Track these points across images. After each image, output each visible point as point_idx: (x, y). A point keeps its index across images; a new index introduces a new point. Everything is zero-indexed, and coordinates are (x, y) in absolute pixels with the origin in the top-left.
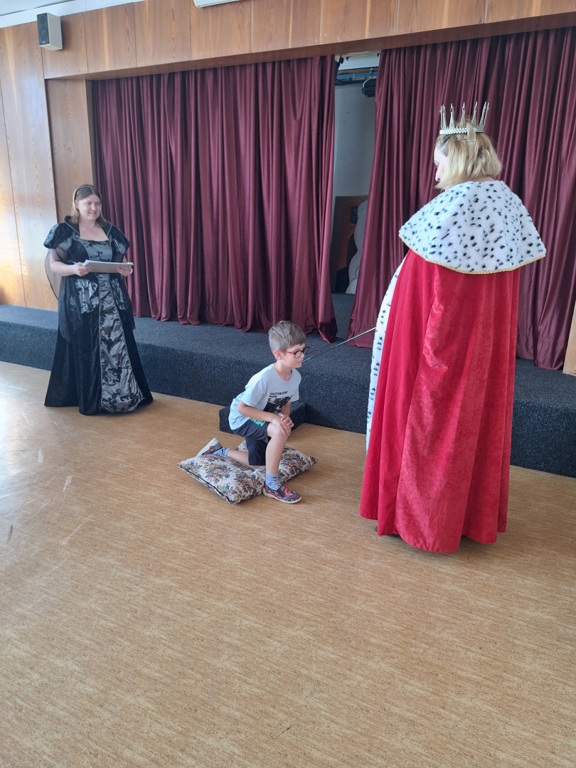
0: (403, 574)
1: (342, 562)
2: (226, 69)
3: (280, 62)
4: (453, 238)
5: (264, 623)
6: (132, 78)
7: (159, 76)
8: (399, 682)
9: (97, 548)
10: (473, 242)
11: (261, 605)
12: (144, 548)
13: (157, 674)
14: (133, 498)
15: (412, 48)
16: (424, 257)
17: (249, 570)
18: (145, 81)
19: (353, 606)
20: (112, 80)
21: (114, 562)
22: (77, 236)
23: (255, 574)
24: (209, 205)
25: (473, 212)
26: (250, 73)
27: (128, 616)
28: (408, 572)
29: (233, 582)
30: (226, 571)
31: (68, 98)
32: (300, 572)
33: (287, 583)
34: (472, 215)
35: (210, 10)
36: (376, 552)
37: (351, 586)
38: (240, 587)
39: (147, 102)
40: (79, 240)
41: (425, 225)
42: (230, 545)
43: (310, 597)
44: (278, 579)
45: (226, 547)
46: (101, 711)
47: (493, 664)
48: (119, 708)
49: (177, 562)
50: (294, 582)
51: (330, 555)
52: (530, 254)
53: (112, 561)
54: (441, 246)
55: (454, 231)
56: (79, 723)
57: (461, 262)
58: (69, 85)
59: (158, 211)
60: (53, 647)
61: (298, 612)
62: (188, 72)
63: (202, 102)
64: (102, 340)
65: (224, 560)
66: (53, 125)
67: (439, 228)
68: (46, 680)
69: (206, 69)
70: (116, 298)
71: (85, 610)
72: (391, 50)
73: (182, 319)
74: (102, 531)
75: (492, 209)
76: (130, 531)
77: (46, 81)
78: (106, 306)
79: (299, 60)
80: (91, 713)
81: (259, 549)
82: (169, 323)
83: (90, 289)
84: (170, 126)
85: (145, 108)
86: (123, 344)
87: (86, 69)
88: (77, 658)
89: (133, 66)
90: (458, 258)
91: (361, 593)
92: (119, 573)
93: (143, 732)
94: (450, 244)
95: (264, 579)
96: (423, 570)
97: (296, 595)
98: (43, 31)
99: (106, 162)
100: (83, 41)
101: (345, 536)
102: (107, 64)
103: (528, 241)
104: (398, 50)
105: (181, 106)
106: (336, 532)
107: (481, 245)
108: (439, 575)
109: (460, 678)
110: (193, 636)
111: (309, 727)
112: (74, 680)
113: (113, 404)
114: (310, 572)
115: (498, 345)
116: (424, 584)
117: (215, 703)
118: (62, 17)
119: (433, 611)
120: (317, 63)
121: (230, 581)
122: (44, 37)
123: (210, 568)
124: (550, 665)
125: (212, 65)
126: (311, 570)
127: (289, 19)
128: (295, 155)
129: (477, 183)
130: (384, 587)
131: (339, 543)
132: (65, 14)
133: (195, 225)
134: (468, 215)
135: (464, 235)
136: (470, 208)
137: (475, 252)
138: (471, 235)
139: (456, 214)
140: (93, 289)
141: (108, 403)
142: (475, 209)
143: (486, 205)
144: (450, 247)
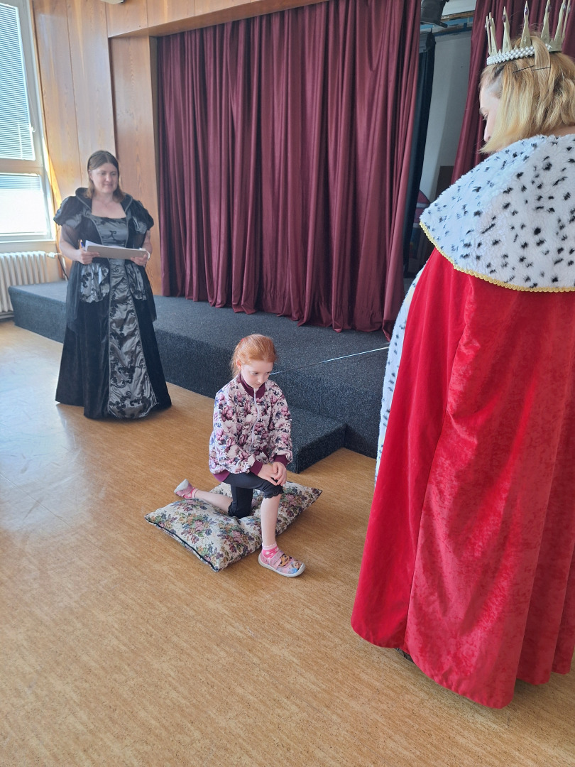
4: (502, 231)
10: (537, 238)
16: (451, 260)
22: (87, 212)
25: (540, 187)
34: (539, 192)
40: (90, 217)
41: (458, 208)
54: (480, 244)
55: (505, 220)
57: (515, 273)
58: (133, 43)
64: (112, 334)
67: (478, 213)
70: (133, 285)
73: (236, 306)
78: (119, 295)
81: (210, 650)
82: (223, 309)
83: (100, 273)
86: (137, 339)
90: (509, 267)
107: (552, 243)
113: (121, 409)
133: (253, 199)
134: (532, 191)
135: (523, 226)
136: (536, 180)
137: (541, 255)
138: (535, 226)
139: (509, 190)
140: (103, 274)
141: (115, 407)
142: (544, 182)
143: (566, 174)
144: (497, 246)
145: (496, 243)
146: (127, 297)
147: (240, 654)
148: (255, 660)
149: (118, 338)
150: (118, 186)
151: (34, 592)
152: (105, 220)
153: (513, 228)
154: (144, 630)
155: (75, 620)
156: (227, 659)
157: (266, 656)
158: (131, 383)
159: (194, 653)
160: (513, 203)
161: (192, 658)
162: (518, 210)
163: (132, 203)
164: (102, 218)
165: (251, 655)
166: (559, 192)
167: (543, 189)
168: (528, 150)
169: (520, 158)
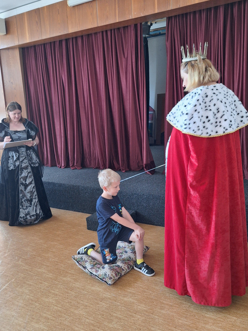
0: (182, 319)
1: (147, 311)
2: (88, 36)
3: (114, 29)
4: (196, 119)
6: (41, 44)
7: (55, 42)
9: (6, 305)
10: (208, 119)
12: (32, 304)
16: (181, 130)
17: (90, 318)
18: (48, 46)
20: (32, 46)
21: (15, 314)
22: (8, 129)
23: (93, 321)
24: (83, 106)
25: (205, 103)
26: (99, 36)
28: (186, 318)
30: (76, 319)
31: (10, 58)
32: (120, 319)
33: (111, 326)
35: (76, 7)
37: (150, 327)
39: (49, 56)
40: (9, 131)
41: (180, 113)
42: (82, 302)
44: (106, 324)
45: (79, 303)
49: (49, 313)
50: (115, 326)
51: (140, 307)
52: (243, 122)
53: (14, 313)
54: (189, 124)
55: (196, 115)
57: (203, 132)
58: (10, 51)
59: (58, 111)
62: (69, 39)
63: (77, 53)
64: (21, 184)
65: (76, 312)
66: (3, 72)
67: (187, 114)
69: (77, 37)
70: (30, 160)
73: (72, 166)
74: (12, 294)
76: (27, 294)
78: (24, 165)
81: (98, 304)
84: (61, 67)
85: (49, 58)
86: (33, 185)
87: (18, 42)
89: (40, 39)
90: (200, 130)
92: (16, 321)
94: (194, 123)
95: (98, 324)
96: (195, 316)
99: (31, 88)
100: (16, 29)
102: (27, 39)
103: (241, 115)
104: (175, 16)
105: (66, 56)
107: (213, 120)
108: (205, 319)
113: (25, 219)
114: (126, 319)
115: (231, 177)
116: (195, 325)
118: (6, 19)
121: (78, 325)
123: (67, 317)
126: (126, 317)
127: (116, 7)
128: (126, 76)
129: (206, 86)
130: (169, 328)
132: (7, 17)
133: (76, 116)
135: (202, 116)
136: (203, 101)
137: (210, 125)
138: (206, 116)
140: (16, 156)
141: (22, 219)
142: (206, 101)
143: (213, 98)
146: (28, 166)
147: (111, 303)
148: (118, 304)
149: (24, 186)
151: (12, 296)
152: (16, 132)
153: (199, 117)
154: (67, 301)
155: (34, 303)
156: (106, 305)
157: (122, 302)
159: (91, 306)
160: (198, 109)
161: (91, 307)
162: (199, 111)
164: (14, 131)
165: (116, 302)
166: (212, 104)
168: (199, 91)
169: (197, 94)
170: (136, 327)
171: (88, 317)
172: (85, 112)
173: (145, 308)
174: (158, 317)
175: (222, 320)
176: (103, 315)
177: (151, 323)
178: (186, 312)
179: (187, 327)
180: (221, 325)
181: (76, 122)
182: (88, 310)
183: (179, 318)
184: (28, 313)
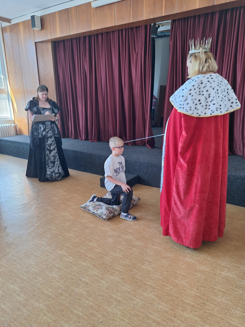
0: (168, 253)
1: (142, 246)
2: (106, 33)
3: (128, 28)
4: (189, 101)
5: (101, 273)
6: (69, 39)
7: (80, 38)
8: (156, 303)
10: (200, 102)
11: (101, 264)
12: (57, 237)
13: (50, 294)
14: (58, 216)
15: (185, 18)
16: (177, 110)
17: (100, 249)
18: (74, 40)
19: (142, 267)
20: (61, 41)
21: (44, 243)
22: (38, 106)
23: (102, 251)
24: (101, 91)
25: (200, 89)
26: (116, 34)
27: (44, 267)
28: (170, 252)
29: (92, 254)
31: (44, 49)
32: (122, 250)
33: (115, 255)
34: (200, 90)
35: (98, 9)
36: (157, 242)
38: (94, 256)
39: (75, 49)
40: (38, 107)
41: (179, 95)
43: (124, 262)
45: (92, 238)
46: (24, 309)
47: (202, 297)
48: (31, 308)
50: (118, 255)
51: (137, 243)
52: (232, 107)
54: (183, 104)
55: (190, 98)
56: (13, 314)
57: (194, 112)
58: (44, 44)
59: (81, 95)
60: (10, 279)
61: (117, 268)
62: (91, 35)
63: (97, 48)
64: (47, 149)
65: (90, 244)
66: (39, 61)
67: (183, 96)
68: (4, 294)
69: (98, 34)
70: (54, 131)
71: (27, 264)
72: (176, 20)
73: (91, 139)
75: (209, 87)
76: (54, 230)
77: (36, 43)
78: (49, 135)
79: (136, 27)
80: (19, 309)
82: (85, 141)
84: (85, 58)
85: (75, 51)
86: (56, 151)
87: (50, 37)
88: (19, 285)
89: (68, 34)
90: (192, 110)
91: (147, 261)
93: (38, 320)
97: (118, 260)
98: (33, 23)
99: (60, 75)
100: (49, 25)
101: (145, 234)
102: (58, 34)
103: (231, 101)
104: (179, 20)
105: (89, 50)
106: (141, 233)
107: (204, 103)
108: (185, 254)
109: (185, 303)
110: (69, 277)
111: (111, 322)
112: (15, 294)
113: (51, 176)
114: (126, 250)
116: (177, 258)
117: (72, 308)
118: (41, 16)
119: (179, 271)
120: (143, 28)
122: (34, 25)
124: (230, 299)
125: (100, 32)
126: (127, 249)
127: (131, 10)
128: (135, 68)
129: (203, 75)
131: (142, 238)
133: (95, 100)
134: (197, 90)
135: (195, 99)
136: (198, 87)
137: (201, 107)
138: (199, 99)
139: (191, 90)
140: (43, 128)
141: (49, 176)
142: (201, 87)
143: (207, 85)
144: (188, 105)
145: (188, 104)
146: (52, 136)
147: (116, 239)
149: (49, 151)
150: (48, 97)
151: (42, 231)
152: (44, 109)
153: (192, 100)
155: (59, 236)
158: (54, 167)
160: (192, 93)
162: (193, 95)
163: (53, 103)
164: (42, 108)
165: (119, 239)
166: (205, 90)
167: (201, 89)
168: (196, 79)
169: (194, 81)
170: (134, 257)
171: (98, 248)
172: (102, 97)
173: (140, 244)
174: (150, 251)
175: (197, 255)
176: (109, 247)
177: (145, 254)
178: (171, 248)
179: (171, 259)
180: (196, 259)
181: (95, 104)
182: (98, 243)
183: (166, 252)
184: (54, 243)
